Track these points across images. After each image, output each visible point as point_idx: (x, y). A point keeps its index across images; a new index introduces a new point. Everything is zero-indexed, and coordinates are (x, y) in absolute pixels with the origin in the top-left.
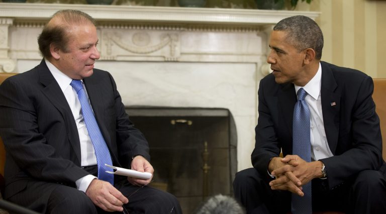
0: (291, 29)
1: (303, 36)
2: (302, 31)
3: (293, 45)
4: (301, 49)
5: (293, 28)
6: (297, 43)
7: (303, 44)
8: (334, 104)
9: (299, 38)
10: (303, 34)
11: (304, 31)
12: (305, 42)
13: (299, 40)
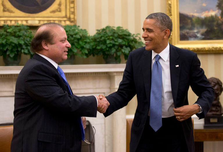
0: (157, 18)
1: (164, 23)
2: (163, 20)
3: (159, 27)
4: (162, 29)
5: (159, 18)
6: (161, 26)
7: (164, 27)
8: (177, 66)
9: (162, 23)
10: (164, 21)
11: (165, 20)
12: (165, 26)
13: (162, 25)
